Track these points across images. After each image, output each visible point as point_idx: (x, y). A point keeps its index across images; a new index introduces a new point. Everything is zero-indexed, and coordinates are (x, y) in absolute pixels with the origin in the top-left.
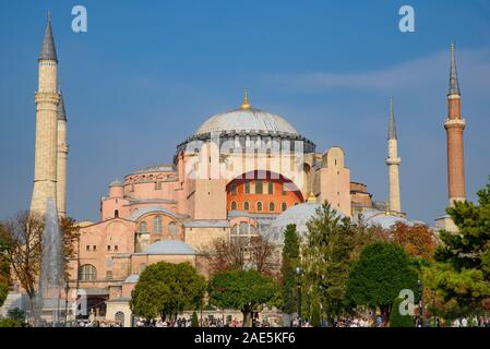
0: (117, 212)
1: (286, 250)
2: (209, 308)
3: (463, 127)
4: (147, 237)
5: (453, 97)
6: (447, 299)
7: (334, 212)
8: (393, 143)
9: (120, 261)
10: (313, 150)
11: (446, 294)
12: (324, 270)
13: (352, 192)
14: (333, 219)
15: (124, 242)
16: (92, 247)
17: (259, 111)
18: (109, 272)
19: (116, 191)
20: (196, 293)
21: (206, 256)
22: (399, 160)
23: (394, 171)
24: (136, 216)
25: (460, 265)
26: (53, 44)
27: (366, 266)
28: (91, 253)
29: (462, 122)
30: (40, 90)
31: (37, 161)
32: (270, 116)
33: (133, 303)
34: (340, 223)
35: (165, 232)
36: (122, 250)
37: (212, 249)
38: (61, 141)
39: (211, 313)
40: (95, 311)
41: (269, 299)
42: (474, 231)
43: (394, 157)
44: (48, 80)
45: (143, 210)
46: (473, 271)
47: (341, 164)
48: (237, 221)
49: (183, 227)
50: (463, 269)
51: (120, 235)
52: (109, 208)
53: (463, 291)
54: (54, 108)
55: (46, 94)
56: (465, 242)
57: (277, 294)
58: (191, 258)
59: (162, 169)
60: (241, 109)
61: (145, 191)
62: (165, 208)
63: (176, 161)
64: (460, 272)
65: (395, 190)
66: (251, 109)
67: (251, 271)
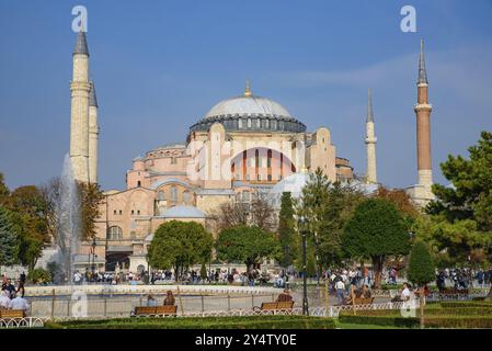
0: (139, 183)
1: (282, 213)
2: (216, 262)
3: (430, 111)
4: (165, 203)
5: (422, 85)
6: (441, 248)
7: (326, 177)
8: (371, 125)
9: (142, 223)
10: (304, 131)
11: (440, 244)
12: (317, 228)
13: (337, 166)
14: (325, 183)
15: (145, 207)
16: (118, 212)
17: (258, 97)
18: (133, 233)
19: (138, 165)
20: (204, 248)
21: (215, 218)
22: (375, 139)
23: (371, 149)
24: (155, 185)
25: (453, 217)
26: (85, 40)
27: (359, 220)
28: (118, 217)
29: (429, 106)
30: (75, 80)
31: (72, 139)
32: (268, 102)
33: (149, 256)
34: (331, 186)
35: (180, 199)
36: (144, 214)
37: (219, 213)
38: (92, 123)
39: (218, 266)
40: (120, 264)
41: (270, 252)
42: (468, 184)
43: (371, 137)
44: (81, 72)
45: (161, 181)
46: (467, 221)
47: (328, 141)
48: (240, 190)
49: (195, 195)
50: (456, 220)
51: (142, 201)
52: (133, 179)
53: (459, 241)
54: (86, 94)
55: (79, 83)
56: (459, 195)
57: (277, 248)
58: (202, 221)
59: (177, 146)
60: (244, 96)
61: (163, 165)
62: (179, 179)
63: (189, 140)
64: (452, 222)
65: (372, 164)
66: (251, 96)
67: (254, 227)
